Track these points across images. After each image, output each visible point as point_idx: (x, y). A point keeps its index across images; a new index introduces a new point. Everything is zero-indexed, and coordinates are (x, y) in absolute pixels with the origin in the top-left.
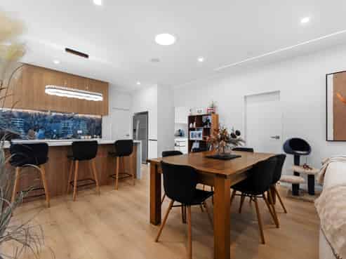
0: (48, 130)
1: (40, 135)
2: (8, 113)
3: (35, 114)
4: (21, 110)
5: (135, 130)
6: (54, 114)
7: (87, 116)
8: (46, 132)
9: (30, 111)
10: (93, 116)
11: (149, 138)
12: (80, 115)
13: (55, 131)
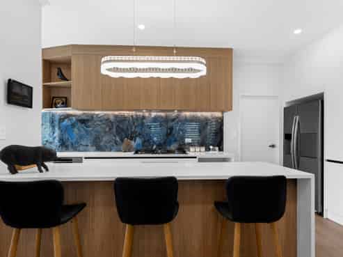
0: (147, 139)
1: (138, 145)
2: (106, 117)
3: (132, 116)
4: (116, 113)
5: (288, 137)
6: (154, 114)
7: (199, 114)
8: (145, 141)
9: (126, 113)
10: (208, 114)
11: (326, 157)
12: (188, 114)
13: (155, 139)
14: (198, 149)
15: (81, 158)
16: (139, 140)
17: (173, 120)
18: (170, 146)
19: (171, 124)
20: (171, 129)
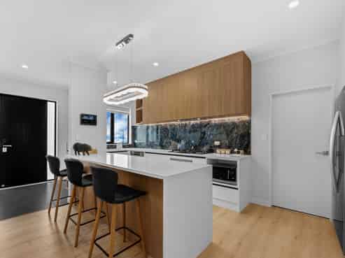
0: (188, 141)
6: (192, 122)
8: (186, 143)
13: (193, 142)
14: (223, 151)
15: (143, 152)
16: (183, 143)
17: (206, 126)
18: (203, 147)
19: (203, 129)
20: (204, 133)
